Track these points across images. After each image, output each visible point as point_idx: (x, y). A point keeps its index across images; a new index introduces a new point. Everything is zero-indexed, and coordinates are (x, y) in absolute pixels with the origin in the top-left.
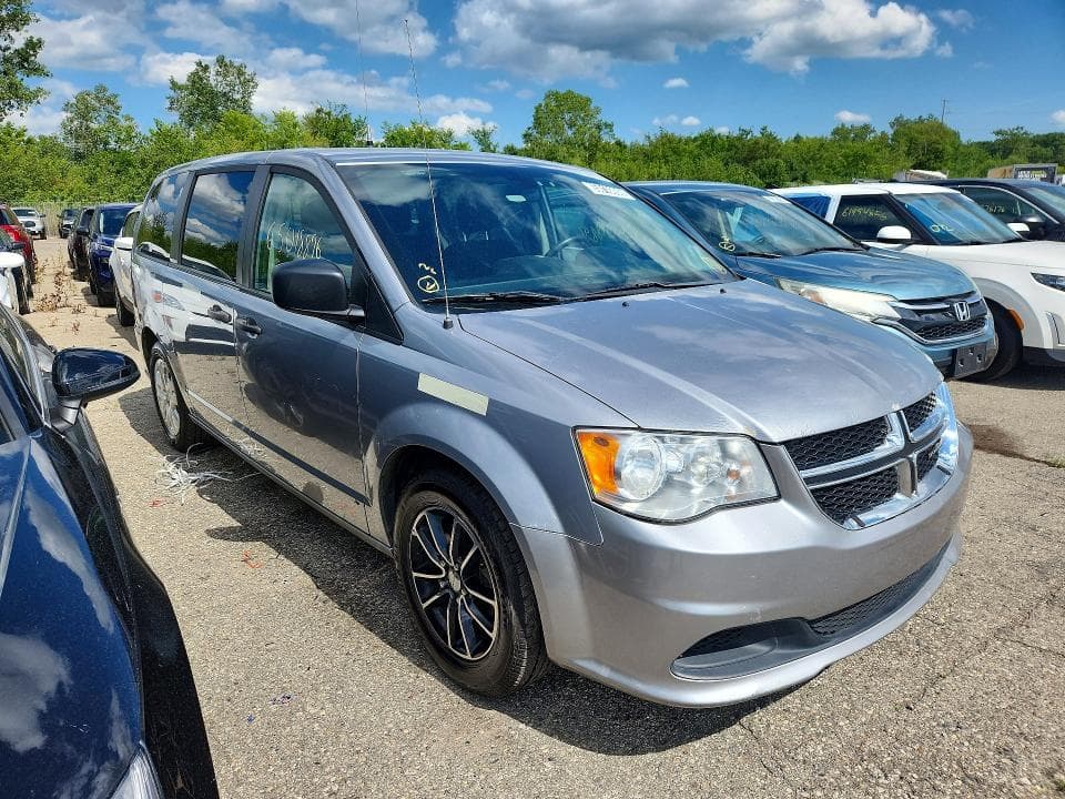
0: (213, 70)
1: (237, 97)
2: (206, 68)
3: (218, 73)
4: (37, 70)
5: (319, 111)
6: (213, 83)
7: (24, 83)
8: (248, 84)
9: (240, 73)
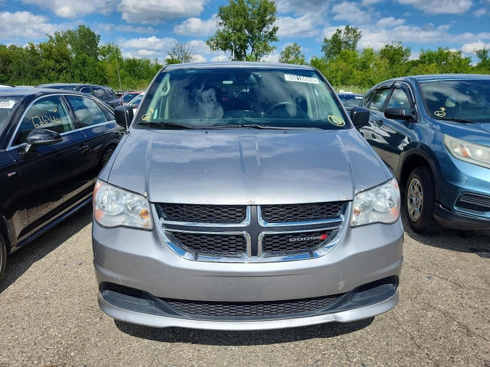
0: (343, 32)
1: (351, 43)
2: (340, 32)
3: (345, 33)
4: (275, 39)
5: (386, 46)
6: (342, 38)
7: (269, 45)
8: (357, 37)
9: (355, 31)
